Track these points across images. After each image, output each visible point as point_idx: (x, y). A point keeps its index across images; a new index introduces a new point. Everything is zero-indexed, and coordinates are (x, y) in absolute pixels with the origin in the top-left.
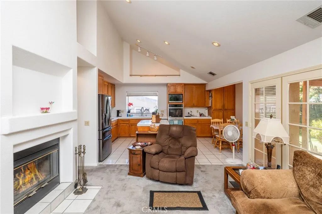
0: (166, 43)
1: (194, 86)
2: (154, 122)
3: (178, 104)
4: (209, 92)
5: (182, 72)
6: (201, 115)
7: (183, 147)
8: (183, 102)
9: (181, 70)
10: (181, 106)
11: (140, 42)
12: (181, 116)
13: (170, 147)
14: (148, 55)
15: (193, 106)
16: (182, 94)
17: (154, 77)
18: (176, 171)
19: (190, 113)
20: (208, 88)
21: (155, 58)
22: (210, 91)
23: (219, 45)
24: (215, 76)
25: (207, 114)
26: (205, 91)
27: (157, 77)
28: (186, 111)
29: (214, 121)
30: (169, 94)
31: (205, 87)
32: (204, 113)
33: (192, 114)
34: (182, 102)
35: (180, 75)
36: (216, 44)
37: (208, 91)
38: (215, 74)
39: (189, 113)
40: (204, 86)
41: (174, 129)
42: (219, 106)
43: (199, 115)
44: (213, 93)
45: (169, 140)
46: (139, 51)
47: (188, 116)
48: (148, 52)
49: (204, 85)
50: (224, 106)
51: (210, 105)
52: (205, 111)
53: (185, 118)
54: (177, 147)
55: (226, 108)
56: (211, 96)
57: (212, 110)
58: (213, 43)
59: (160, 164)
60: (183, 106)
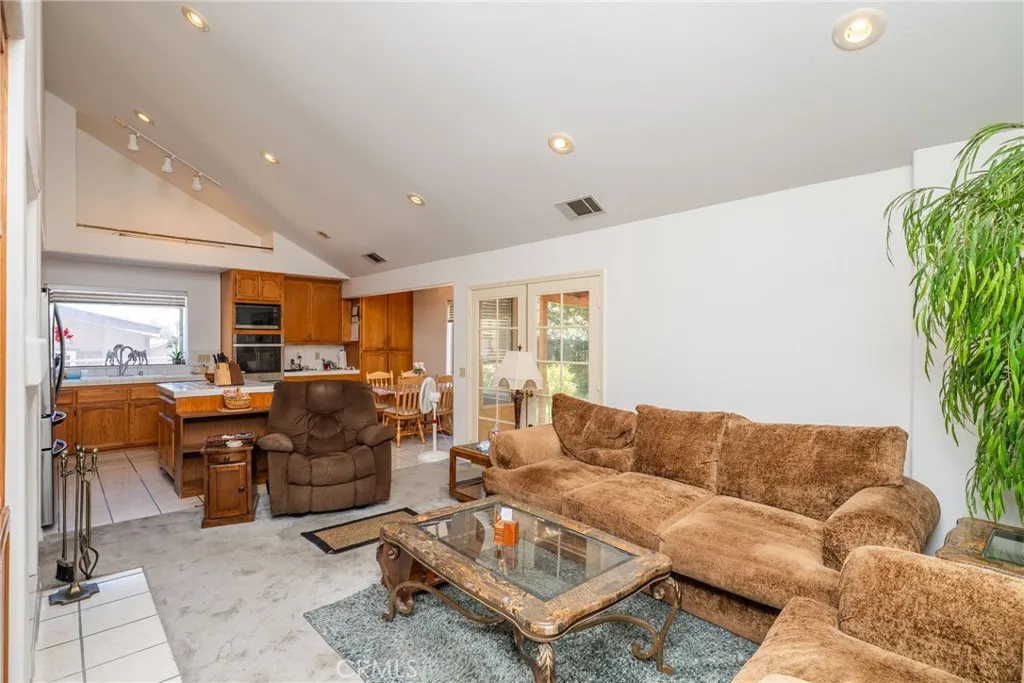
0: (269, 157)
1: (310, 284)
2: (226, 383)
3: (269, 336)
4: (350, 303)
5: (279, 240)
6: (326, 366)
7: (346, 433)
8: (279, 329)
9: (276, 235)
10: (276, 339)
11: (152, 123)
12: (277, 369)
13: (311, 437)
14: (167, 167)
15: (307, 341)
16: (279, 306)
17: (182, 245)
18: (355, 478)
19: (297, 362)
20: (349, 292)
21: (197, 185)
22: (354, 301)
23: (423, 204)
24: (381, 264)
25: (343, 363)
26: (340, 300)
27: (191, 246)
28: (289, 353)
29: (373, 378)
30: (236, 304)
31: (340, 288)
32: (334, 360)
33: (302, 365)
34: (276, 327)
35: (271, 249)
36: (416, 200)
37: (347, 300)
38: (384, 260)
39: (292, 360)
40: (338, 287)
41: (320, 390)
42: (376, 339)
43: (320, 366)
44: (364, 306)
45: (309, 420)
46: (133, 146)
47: (294, 370)
48: (168, 160)
49: (337, 283)
50: (388, 340)
51: (354, 337)
52: (337, 355)
53: (287, 374)
54: (333, 433)
55: (393, 344)
56: (358, 315)
57: (361, 352)
58: (409, 197)
59: (314, 469)
60: (282, 340)
